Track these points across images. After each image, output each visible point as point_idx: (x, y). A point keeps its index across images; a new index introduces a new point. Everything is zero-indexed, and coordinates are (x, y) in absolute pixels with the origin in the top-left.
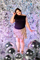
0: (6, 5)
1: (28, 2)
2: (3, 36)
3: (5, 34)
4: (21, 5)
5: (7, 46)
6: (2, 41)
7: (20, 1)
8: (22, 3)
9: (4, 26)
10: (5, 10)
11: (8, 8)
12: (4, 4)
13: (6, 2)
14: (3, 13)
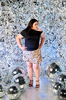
0: (14, 15)
1: (47, 10)
2: (10, 59)
4: (37, 15)
5: (15, 73)
7: (35, 9)
8: (37, 12)
9: (11, 45)
10: (13, 22)
11: (18, 19)
12: (12, 13)
13: (14, 11)
14: (11, 26)
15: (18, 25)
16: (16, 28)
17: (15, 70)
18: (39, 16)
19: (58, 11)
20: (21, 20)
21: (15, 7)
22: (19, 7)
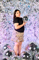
0: (4, 7)
1: (26, 4)
2: (1, 38)
3: (3, 36)
4: (19, 7)
5: (5, 48)
7: (18, 3)
8: (20, 5)
9: (2, 28)
10: (3, 12)
11: (6, 10)
12: (2, 6)
13: (4, 4)
15: (6, 14)
16: (5, 16)
17: (5, 46)
18: (20, 8)
19: (33, 5)
21: (5, 1)
22: (7, 2)
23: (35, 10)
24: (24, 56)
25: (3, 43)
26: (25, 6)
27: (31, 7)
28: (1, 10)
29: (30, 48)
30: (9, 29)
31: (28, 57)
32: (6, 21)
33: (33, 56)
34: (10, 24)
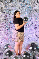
0: (5, 8)
1: (27, 5)
3: (4, 36)
4: (20, 8)
6: (1, 43)
7: (19, 4)
8: (21, 6)
9: (3, 28)
10: (5, 12)
11: (8, 11)
12: (4, 7)
13: (6, 5)
14: (3, 16)
15: (8, 15)
16: (6, 17)
17: (6, 46)
18: (22, 9)
19: (34, 6)
20: (10, 11)
21: (6, 2)
22: (9, 3)
23: (36, 11)
24: (25, 56)
25: (4, 43)
26: (26, 7)
27: (32, 8)
28: (2, 11)
29: (31, 48)
30: (10, 29)
31: (28, 57)
32: (7, 21)
33: (33, 56)
34: (11, 24)
